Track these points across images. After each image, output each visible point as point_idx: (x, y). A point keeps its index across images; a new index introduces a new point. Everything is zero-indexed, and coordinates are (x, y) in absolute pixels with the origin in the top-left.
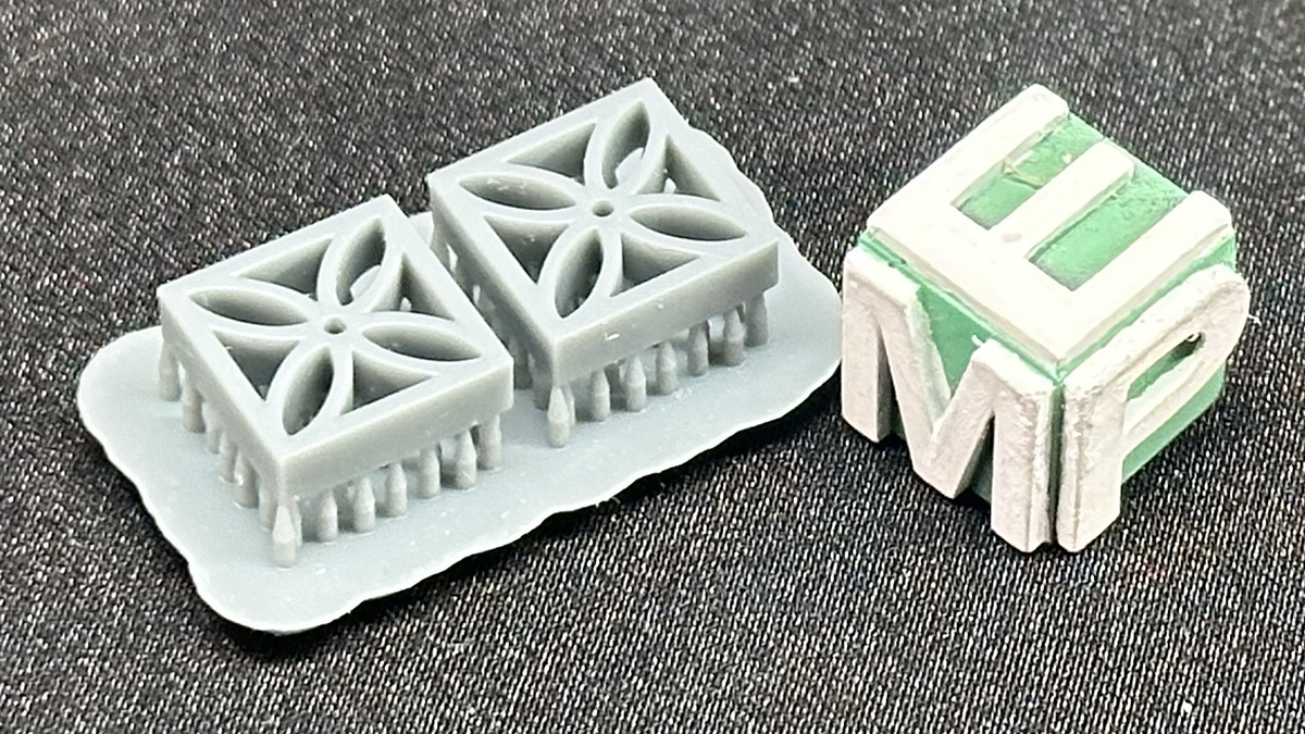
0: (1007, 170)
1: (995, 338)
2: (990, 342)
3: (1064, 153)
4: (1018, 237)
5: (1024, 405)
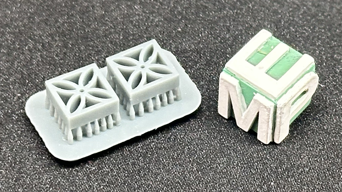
0: (258, 51)
1: (259, 93)
2: (257, 94)
3: (271, 46)
4: (263, 68)
5: (267, 109)
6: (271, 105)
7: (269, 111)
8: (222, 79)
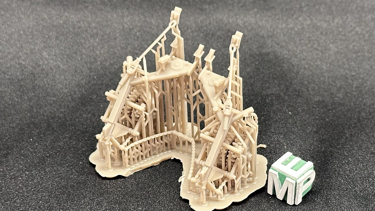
0: (286, 161)
1: (288, 177)
3: (292, 159)
4: (289, 166)
6: (294, 182)
7: (293, 185)
8: (270, 172)
